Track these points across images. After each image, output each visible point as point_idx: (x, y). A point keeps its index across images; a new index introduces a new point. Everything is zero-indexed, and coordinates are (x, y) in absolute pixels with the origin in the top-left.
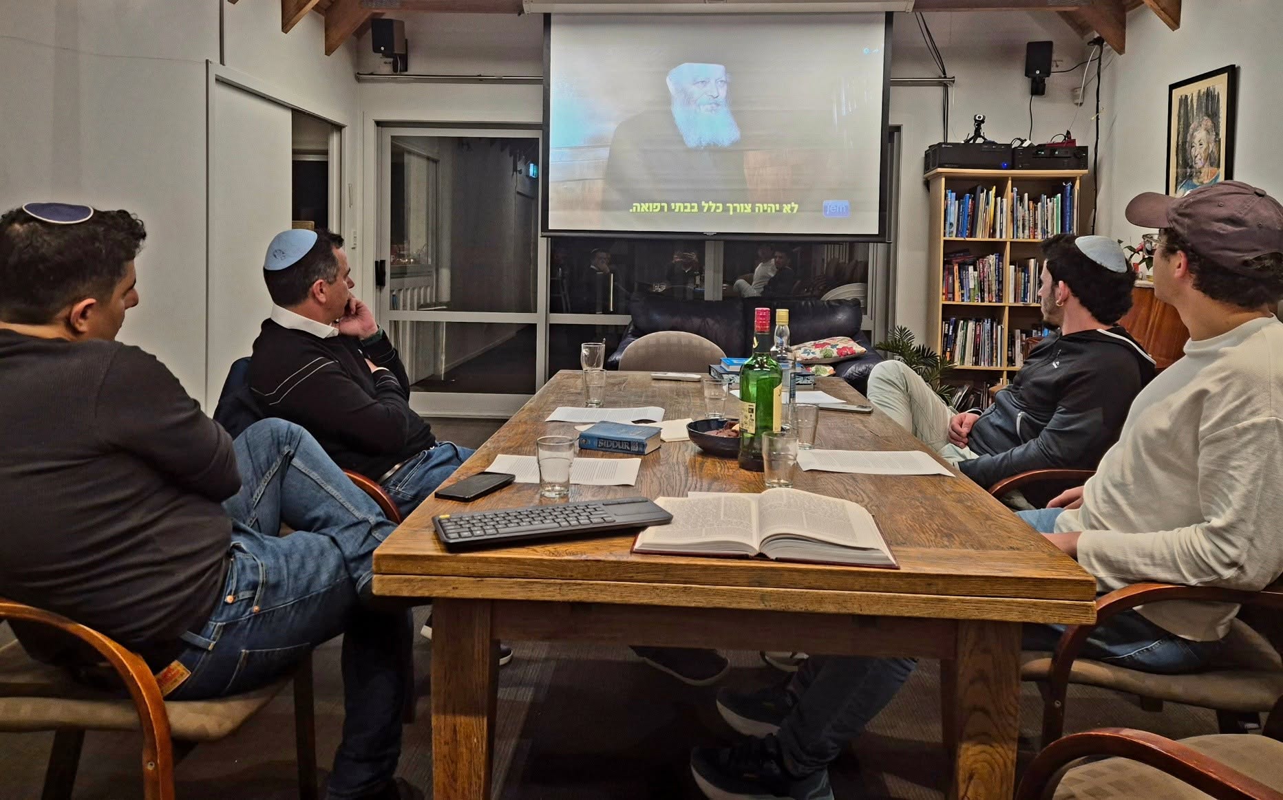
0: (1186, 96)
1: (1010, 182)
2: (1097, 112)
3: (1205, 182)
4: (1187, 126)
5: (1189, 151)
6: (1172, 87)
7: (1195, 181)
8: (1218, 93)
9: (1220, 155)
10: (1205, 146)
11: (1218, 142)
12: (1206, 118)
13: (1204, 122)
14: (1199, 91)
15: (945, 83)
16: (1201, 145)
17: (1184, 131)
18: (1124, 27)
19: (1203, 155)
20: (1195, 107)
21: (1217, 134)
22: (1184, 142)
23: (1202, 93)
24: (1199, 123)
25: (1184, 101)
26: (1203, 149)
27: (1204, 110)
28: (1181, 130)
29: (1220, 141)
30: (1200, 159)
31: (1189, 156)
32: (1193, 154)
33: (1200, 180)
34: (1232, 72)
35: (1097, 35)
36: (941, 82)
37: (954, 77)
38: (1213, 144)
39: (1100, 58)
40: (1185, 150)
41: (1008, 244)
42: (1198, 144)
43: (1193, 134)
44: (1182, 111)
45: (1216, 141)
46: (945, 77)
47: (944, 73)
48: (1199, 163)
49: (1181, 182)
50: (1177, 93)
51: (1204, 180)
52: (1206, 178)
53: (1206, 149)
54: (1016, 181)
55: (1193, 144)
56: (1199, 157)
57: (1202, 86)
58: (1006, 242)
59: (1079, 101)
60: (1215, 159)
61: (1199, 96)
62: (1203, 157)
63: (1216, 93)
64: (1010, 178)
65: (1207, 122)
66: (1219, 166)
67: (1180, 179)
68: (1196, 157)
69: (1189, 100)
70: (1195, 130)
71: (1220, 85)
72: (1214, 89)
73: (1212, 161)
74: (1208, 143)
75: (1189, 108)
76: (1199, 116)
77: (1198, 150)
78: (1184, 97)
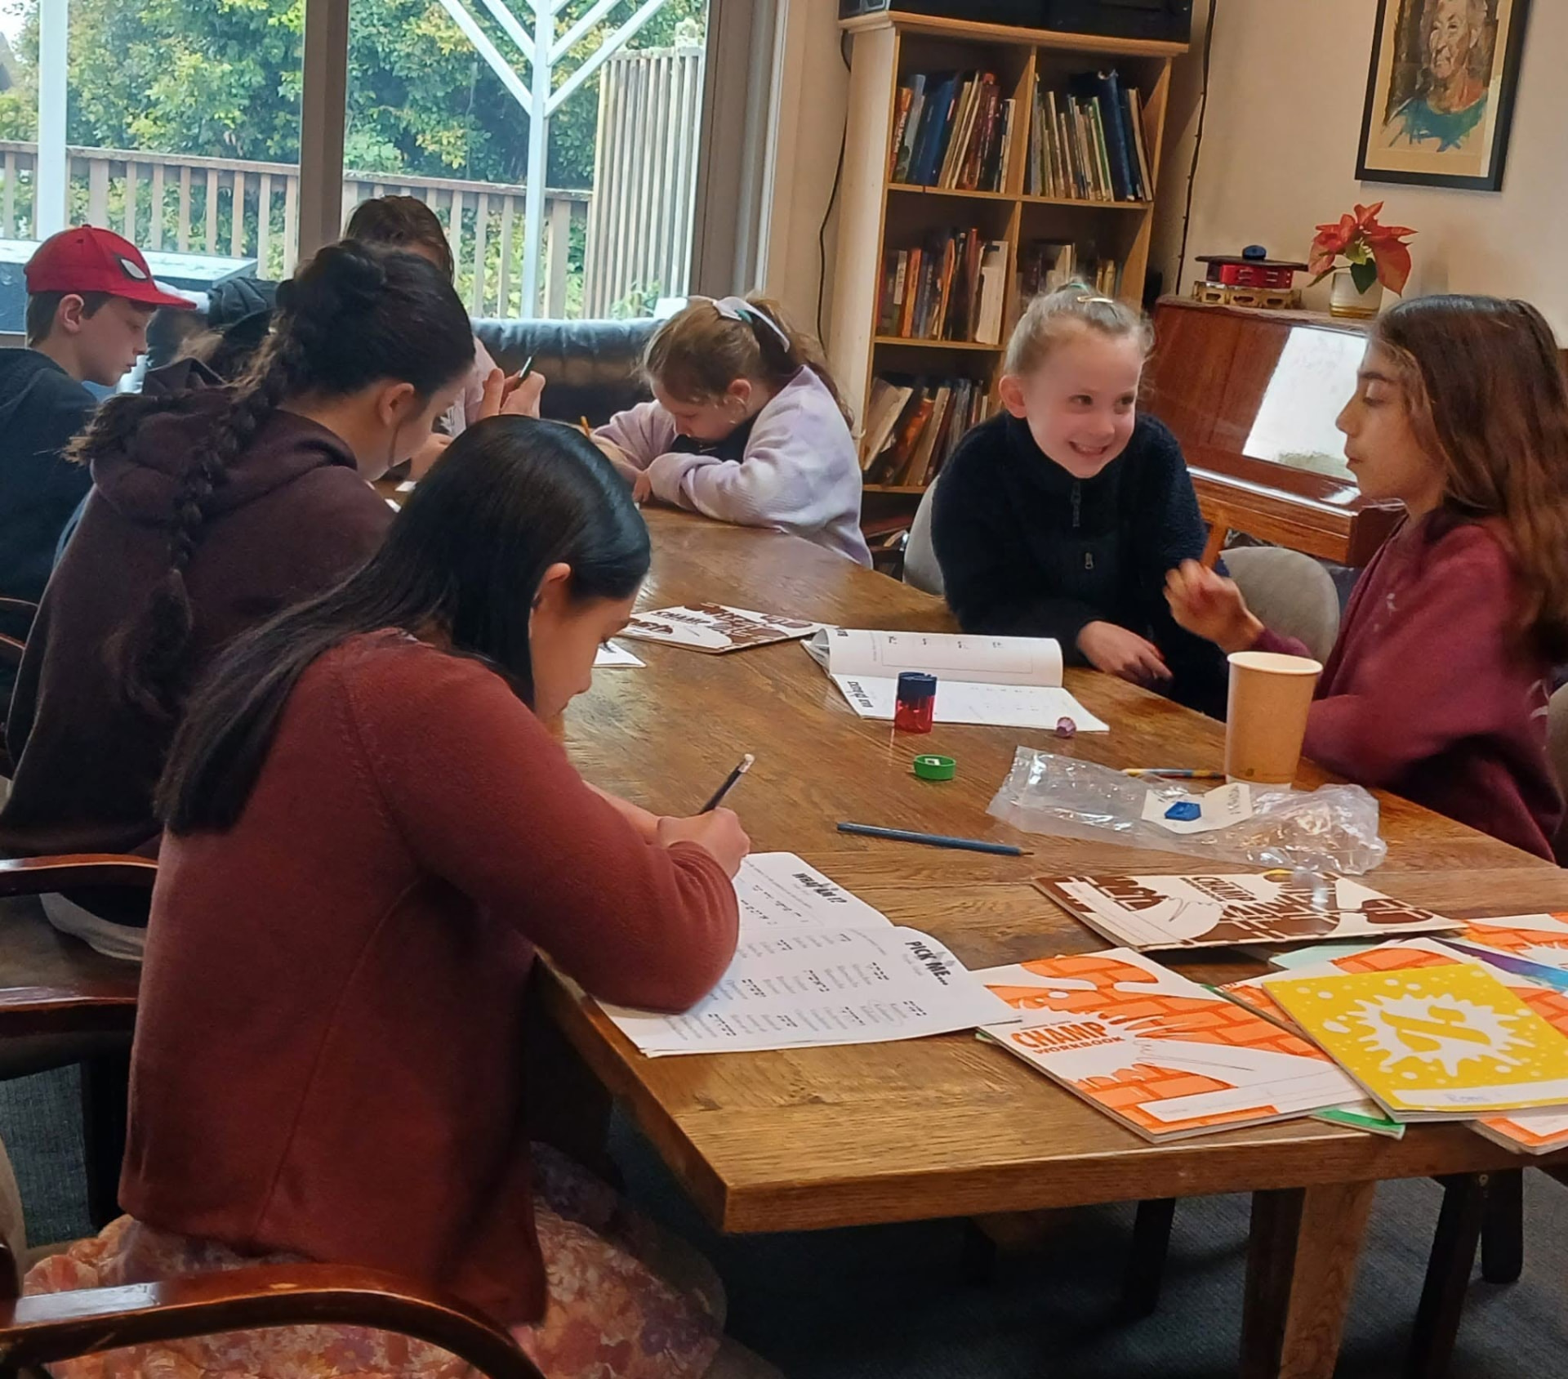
1: (1033, 59)
3: (1454, 110)
5: (1423, 36)
7: (1431, 104)
9: (1492, 55)
10: (1461, 31)
11: (1492, 23)
16: (1453, 27)
19: (1456, 51)
22: (1417, 15)
26: (1457, 38)
29: (1495, 24)
30: (1448, 59)
31: (1424, 48)
32: (1433, 45)
33: (1443, 104)
38: (1480, 29)
40: (1415, 33)
41: (1021, 207)
42: (1447, 25)
45: (1486, 24)
48: (1444, 68)
49: (1401, 103)
51: (1452, 105)
52: (1457, 98)
53: (1462, 40)
54: (1047, 54)
55: (1438, 24)
56: (1445, 52)
58: (1015, 203)
60: (1481, 63)
62: (1456, 55)
64: (1034, 51)
66: (1487, 80)
67: (1399, 94)
68: (1439, 52)
73: (1474, 64)
74: (1470, 26)
77: (1445, 37)
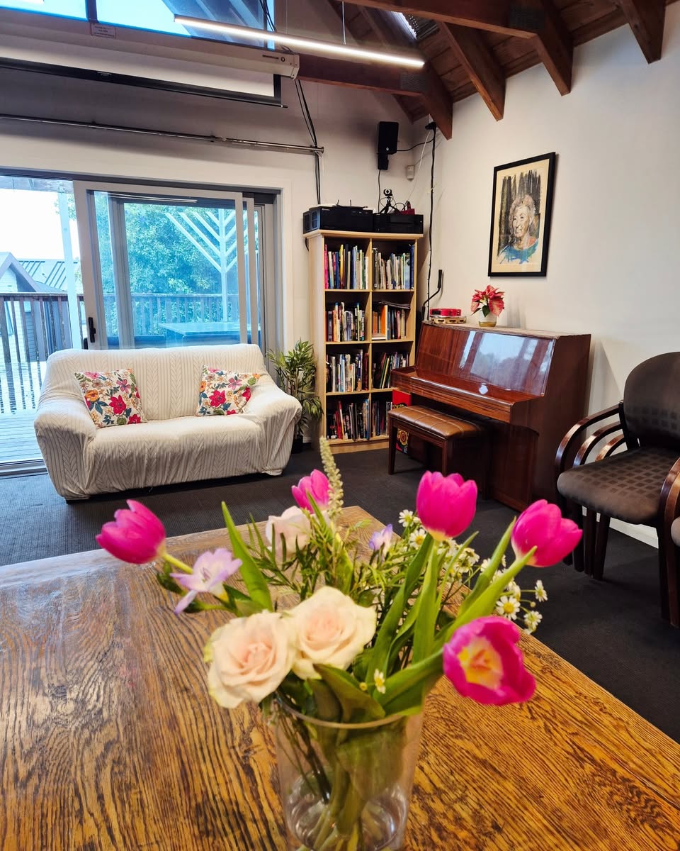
0: (510, 178)
1: (371, 243)
2: (432, 187)
3: (525, 248)
4: (509, 202)
5: (510, 223)
6: (497, 169)
7: (515, 247)
8: (539, 176)
10: (525, 219)
11: (538, 215)
12: (527, 196)
13: (526, 199)
14: (522, 174)
15: (315, 151)
16: (522, 218)
17: (507, 205)
18: (451, 115)
19: (523, 226)
20: (517, 186)
21: (537, 210)
22: (507, 213)
23: (524, 175)
24: (520, 200)
25: (508, 181)
26: (524, 222)
27: (525, 189)
28: (504, 205)
29: (539, 215)
30: (521, 230)
31: (511, 227)
32: (514, 225)
33: (520, 247)
34: (553, 158)
35: (431, 120)
36: (312, 151)
37: (323, 148)
38: (533, 218)
39: (434, 139)
40: (507, 222)
41: (371, 294)
42: (519, 217)
43: (514, 209)
44: (506, 190)
45: (536, 215)
46: (316, 147)
47: (316, 144)
48: (520, 233)
49: (503, 247)
50: (502, 175)
51: (523, 247)
52: (525, 244)
53: (526, 222)
54: (375, 241)
55: (515, 217)
56: (520, 227)
57: (525, 169)
58: (369, 293)
59: (410, 177)
60: (534, 230)
61: (521, 177)
62: (524, 228)
63: (538, 176)
64: (371, 240)
65: (529, 199)
66: (537, 236)
67: (502, 245)
68: (517, 228)
69: (512, 181)
70: (517, 205)
71: (542, 169)
72: (536, 173)
73: (531, 231)
74: (529, 217)
75: (512, 187)
76: (521, 194)
77: (519, 222)
78: (507, 178)
